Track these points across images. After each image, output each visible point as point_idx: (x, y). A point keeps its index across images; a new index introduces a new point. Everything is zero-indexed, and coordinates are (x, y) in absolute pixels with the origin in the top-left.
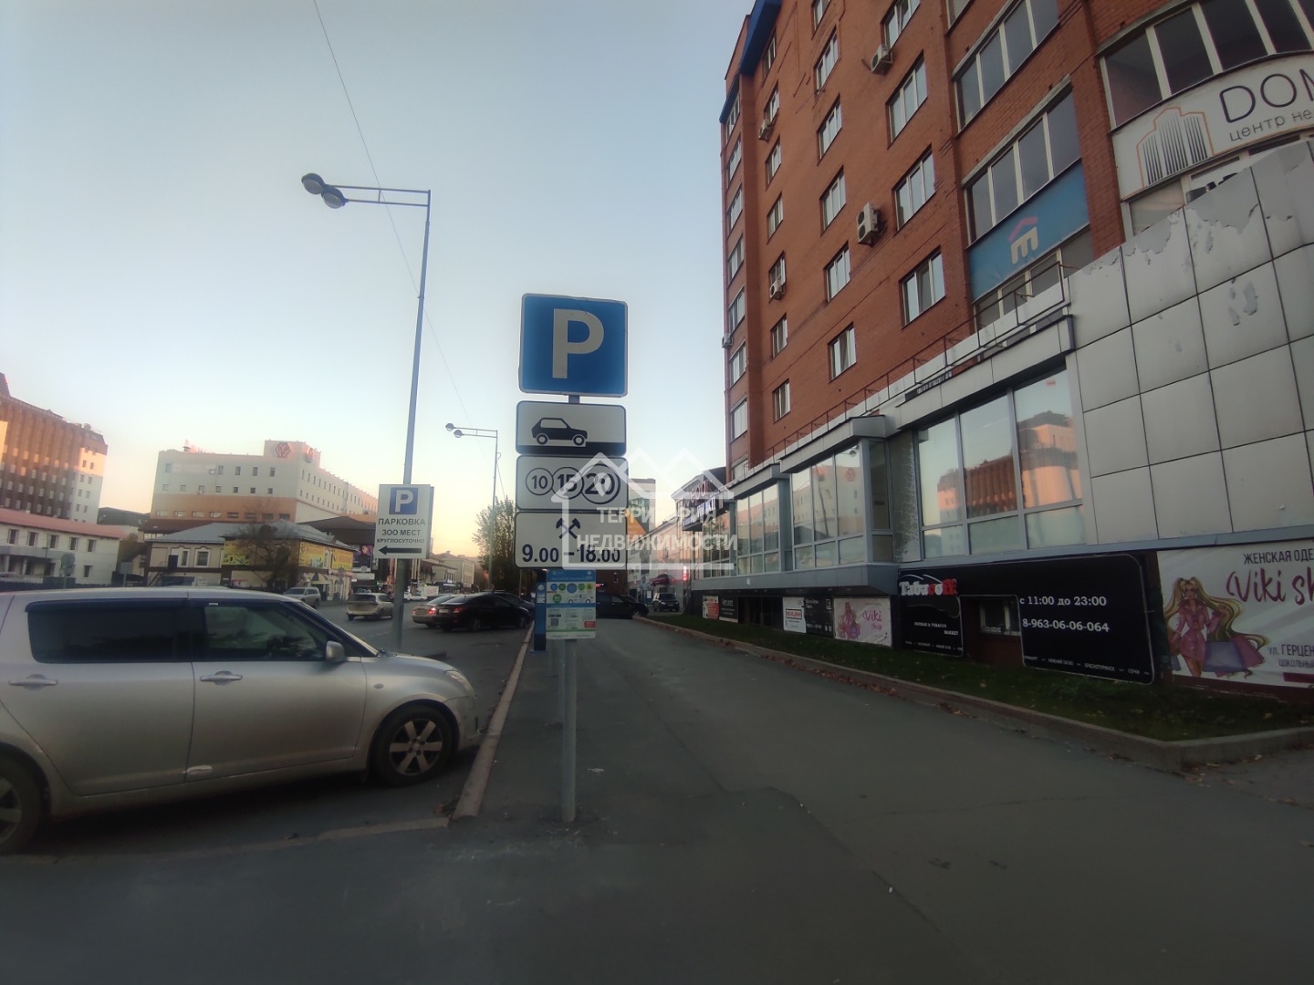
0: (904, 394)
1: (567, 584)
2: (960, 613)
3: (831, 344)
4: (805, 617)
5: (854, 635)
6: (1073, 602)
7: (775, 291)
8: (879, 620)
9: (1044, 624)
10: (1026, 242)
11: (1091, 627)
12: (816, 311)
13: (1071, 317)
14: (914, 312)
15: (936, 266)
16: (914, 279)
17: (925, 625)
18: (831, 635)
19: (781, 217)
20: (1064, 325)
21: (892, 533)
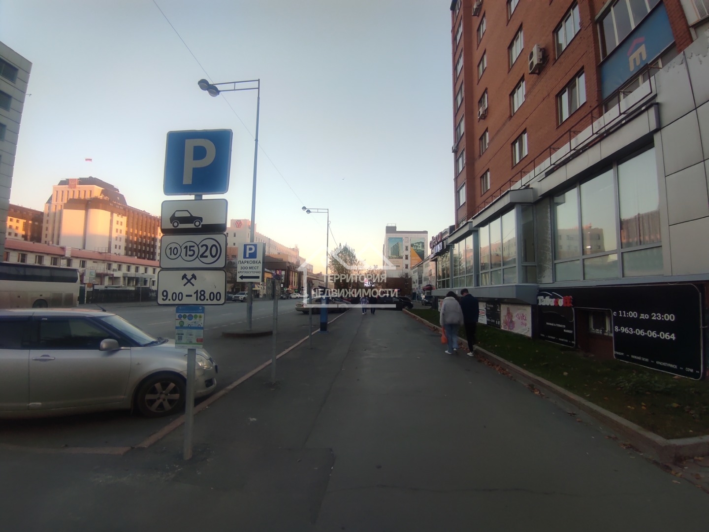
0: (544, 173)
1: (187, 314)
2: (574, 319)
3: (513, 144)
4: (486, 315)
5: (511, 328)
6: (651, 317)
7: (481, 114)
8: (525, 320)
9: (629, 331)
10: (639, 55)
11: (662, 336)
12: (504, 124)
13: (658, 104)
14: (566, 115)
15: (581, 81)
16: (566, 93)
17: (552, 325)
18: (499, 326)
19: (485, 66)
20: (652, 111)
21: (536, 265)
